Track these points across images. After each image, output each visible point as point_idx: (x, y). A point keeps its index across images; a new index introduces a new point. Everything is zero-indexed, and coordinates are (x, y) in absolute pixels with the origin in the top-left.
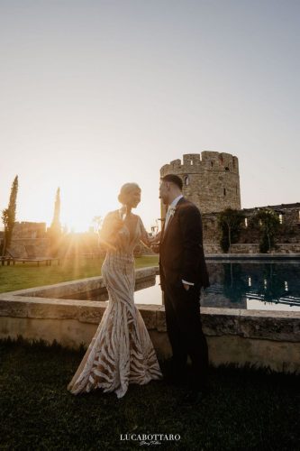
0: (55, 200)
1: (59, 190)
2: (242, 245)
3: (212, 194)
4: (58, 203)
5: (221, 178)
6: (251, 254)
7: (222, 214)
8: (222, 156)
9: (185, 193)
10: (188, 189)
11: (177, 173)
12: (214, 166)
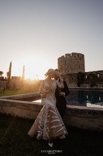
0: (23, 69)
1: (24, 66)
2: (84, 85)
3: (75, 67)
4: (24, 70)
5: (78, 62)
6: (87, 87)
7: (78, 74)
8: (78, 54)
9: (66, 67)
10: (67, 65)
11: (63, 60)
12: (76, 58)
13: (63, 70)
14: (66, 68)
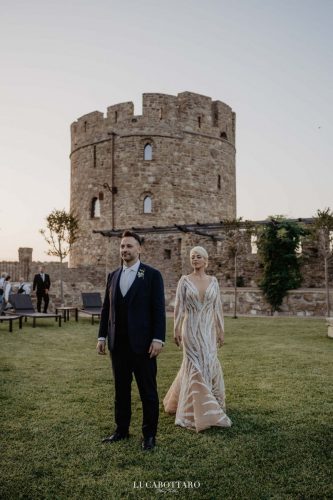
5: (213, 153)
9: (145, 178)
10: (153, 169)
11: (126, 132)
12: (203, 125)
13: (124, 194)
14: (146, 186)
